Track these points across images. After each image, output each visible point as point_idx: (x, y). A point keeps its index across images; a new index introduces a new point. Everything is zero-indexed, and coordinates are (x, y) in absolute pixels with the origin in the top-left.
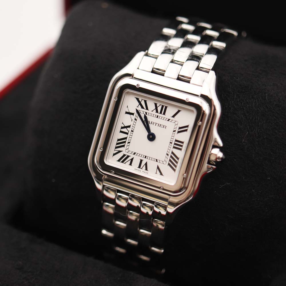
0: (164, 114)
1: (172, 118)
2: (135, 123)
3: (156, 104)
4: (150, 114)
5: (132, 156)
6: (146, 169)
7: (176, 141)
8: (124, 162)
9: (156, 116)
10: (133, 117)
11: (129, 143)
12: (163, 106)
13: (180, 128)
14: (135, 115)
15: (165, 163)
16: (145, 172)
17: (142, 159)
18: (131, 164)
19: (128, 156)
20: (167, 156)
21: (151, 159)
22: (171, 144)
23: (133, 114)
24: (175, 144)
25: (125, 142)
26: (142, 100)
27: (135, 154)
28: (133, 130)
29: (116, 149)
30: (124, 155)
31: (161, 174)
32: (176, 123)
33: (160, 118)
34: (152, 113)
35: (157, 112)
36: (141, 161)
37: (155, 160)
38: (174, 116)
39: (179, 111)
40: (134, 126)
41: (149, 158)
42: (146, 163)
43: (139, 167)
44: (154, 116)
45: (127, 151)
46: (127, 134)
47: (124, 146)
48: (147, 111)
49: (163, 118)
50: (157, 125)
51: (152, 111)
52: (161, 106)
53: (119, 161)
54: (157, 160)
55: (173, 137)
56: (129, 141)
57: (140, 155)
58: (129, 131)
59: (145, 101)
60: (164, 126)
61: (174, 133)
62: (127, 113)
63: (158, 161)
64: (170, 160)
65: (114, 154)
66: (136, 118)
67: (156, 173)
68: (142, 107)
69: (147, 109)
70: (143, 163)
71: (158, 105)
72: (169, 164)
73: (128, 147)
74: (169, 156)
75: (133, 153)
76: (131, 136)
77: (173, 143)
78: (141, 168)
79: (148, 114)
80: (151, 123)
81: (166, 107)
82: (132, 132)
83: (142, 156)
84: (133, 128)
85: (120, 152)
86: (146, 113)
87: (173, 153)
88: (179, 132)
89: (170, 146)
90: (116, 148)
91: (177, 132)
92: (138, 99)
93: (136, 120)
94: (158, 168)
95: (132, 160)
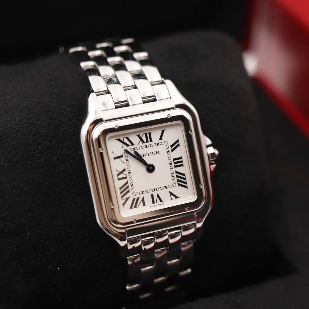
0: (151, 141)
1: (161, 141)
2: (128, 164)
3: (139, 136)
4: (138, 148)
5: (141, 196)
6: (161, 201)
7: (174, 159)
8: (137, 206)
9: (145, 147)
10: (123, 159)
11: (132, 185)
12: (146, 134)
13: (172, 146)
14: (124, 156)
15: (174, 185)
16: (161, 204)
17: (152, 193)
18: (144, 205)
19: (138, 199)
20: (173, 178)
21: (160, 189)
22: (171, 165)
23: (122, 156)
24: (175, 163)
25: (128, 187)
26: (124, 138)
27: (143, 192)
28: (129, 171)
29: (123, 199)
30: (134, 200)
31: (177, 197)
32: (166, 143)
33: (149, 146)
34: (139, 145)
35: (143, 142)
36: (152, 196)
37: (165, 188)
38: (161, 139)
39: (163, 131)
40: (128, 167)
41: (158, 189)
42: (158, 195)
43: (153, 202)
44: (143, 147)
45: (134, 194)
46: (126, 178)
47: (129, 191)
48: (133, 147)
49: (152, 145)
50: (150, 154)
51: (139, 144)
52: (144, 135)
53: (131, 208)
54: (166, 187)
55: (170, 158)
56: (131, 184)
57: (149, 191)
58: (126, 175)
59: (128, 138)
60: (157, 152)
61: (169, 153)
62: (115, 158)
63: (168, 187)
64: (178, 180)
65: (124, 204)
66: (127, 159)
67: (172, 199)
68: (128, 145)
69: (133, 144)
70: (155, 197)
71: (141, 136)
72: (179, 185)
73: (133, 190)
74: (175, 176)
75: (141, 193)
76: (131, 179)
77: (173, 164)
78: (155, 202)
79: (135, 149)
80: (144, 156)
81: (150, 134)
82: (130, 174)
83: (151, 191)
84: (129, 169)
85: (127, 199)
86: (134, 148)
87: (177, 172)
88: (172, 150)
89: (171, 167)
90: (122, 197)
91: (170, 151)
92: (119, 140)
93: (127, 160)
94: (171, 193)
95: (143, 200)
